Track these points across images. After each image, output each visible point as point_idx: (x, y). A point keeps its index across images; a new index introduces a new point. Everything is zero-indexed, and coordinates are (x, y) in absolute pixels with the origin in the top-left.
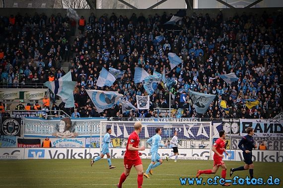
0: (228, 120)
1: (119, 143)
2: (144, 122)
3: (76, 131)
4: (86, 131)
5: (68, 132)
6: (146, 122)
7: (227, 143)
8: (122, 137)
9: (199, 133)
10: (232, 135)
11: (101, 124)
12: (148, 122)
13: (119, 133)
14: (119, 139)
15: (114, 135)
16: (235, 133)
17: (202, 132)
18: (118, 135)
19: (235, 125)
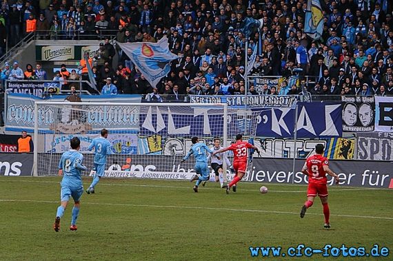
0: (353, 100)
1: (160, 144)
2: (204, 104)
3: (89, 121)
4: (105, 120)
5: (75, 121)
6: (207, 104)
7: (349, 146)
8: (164, 132)
9: (299, 125)
10: (358, 129)
11: (36, 106)
12: (210, 104)
13: (161, 125)
14: (159, 138)
15: (151, 129)
16: (365, 124)
17: (305, 124)
18: (159, 130)
19: (365, 109)
